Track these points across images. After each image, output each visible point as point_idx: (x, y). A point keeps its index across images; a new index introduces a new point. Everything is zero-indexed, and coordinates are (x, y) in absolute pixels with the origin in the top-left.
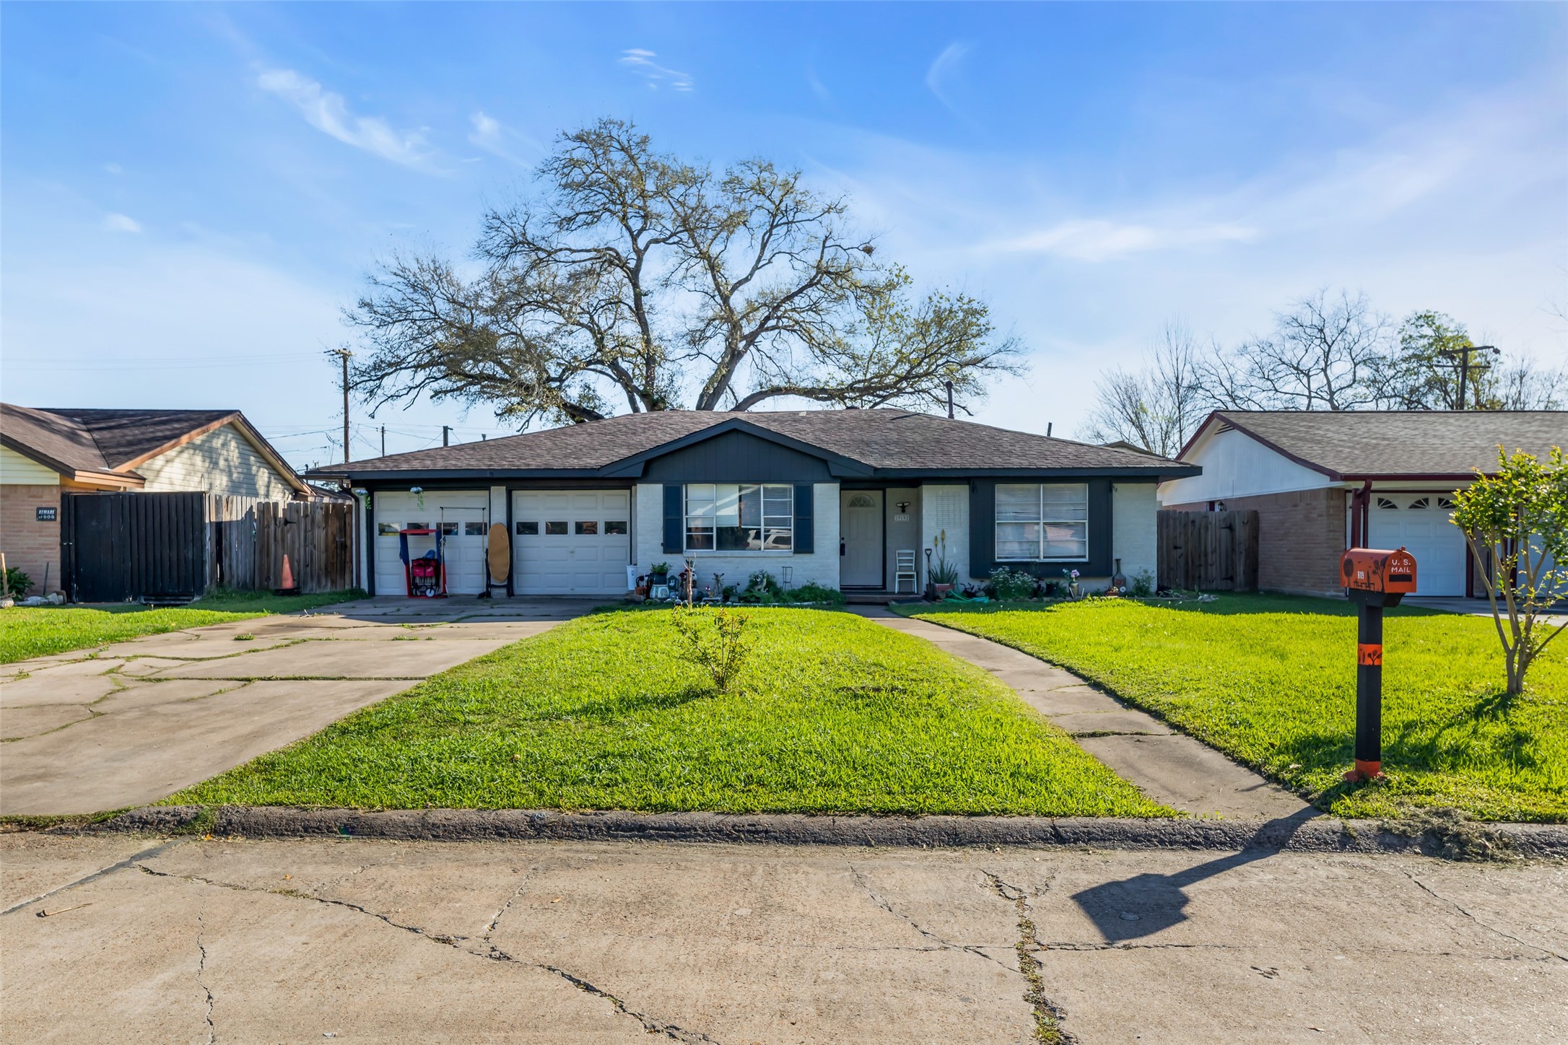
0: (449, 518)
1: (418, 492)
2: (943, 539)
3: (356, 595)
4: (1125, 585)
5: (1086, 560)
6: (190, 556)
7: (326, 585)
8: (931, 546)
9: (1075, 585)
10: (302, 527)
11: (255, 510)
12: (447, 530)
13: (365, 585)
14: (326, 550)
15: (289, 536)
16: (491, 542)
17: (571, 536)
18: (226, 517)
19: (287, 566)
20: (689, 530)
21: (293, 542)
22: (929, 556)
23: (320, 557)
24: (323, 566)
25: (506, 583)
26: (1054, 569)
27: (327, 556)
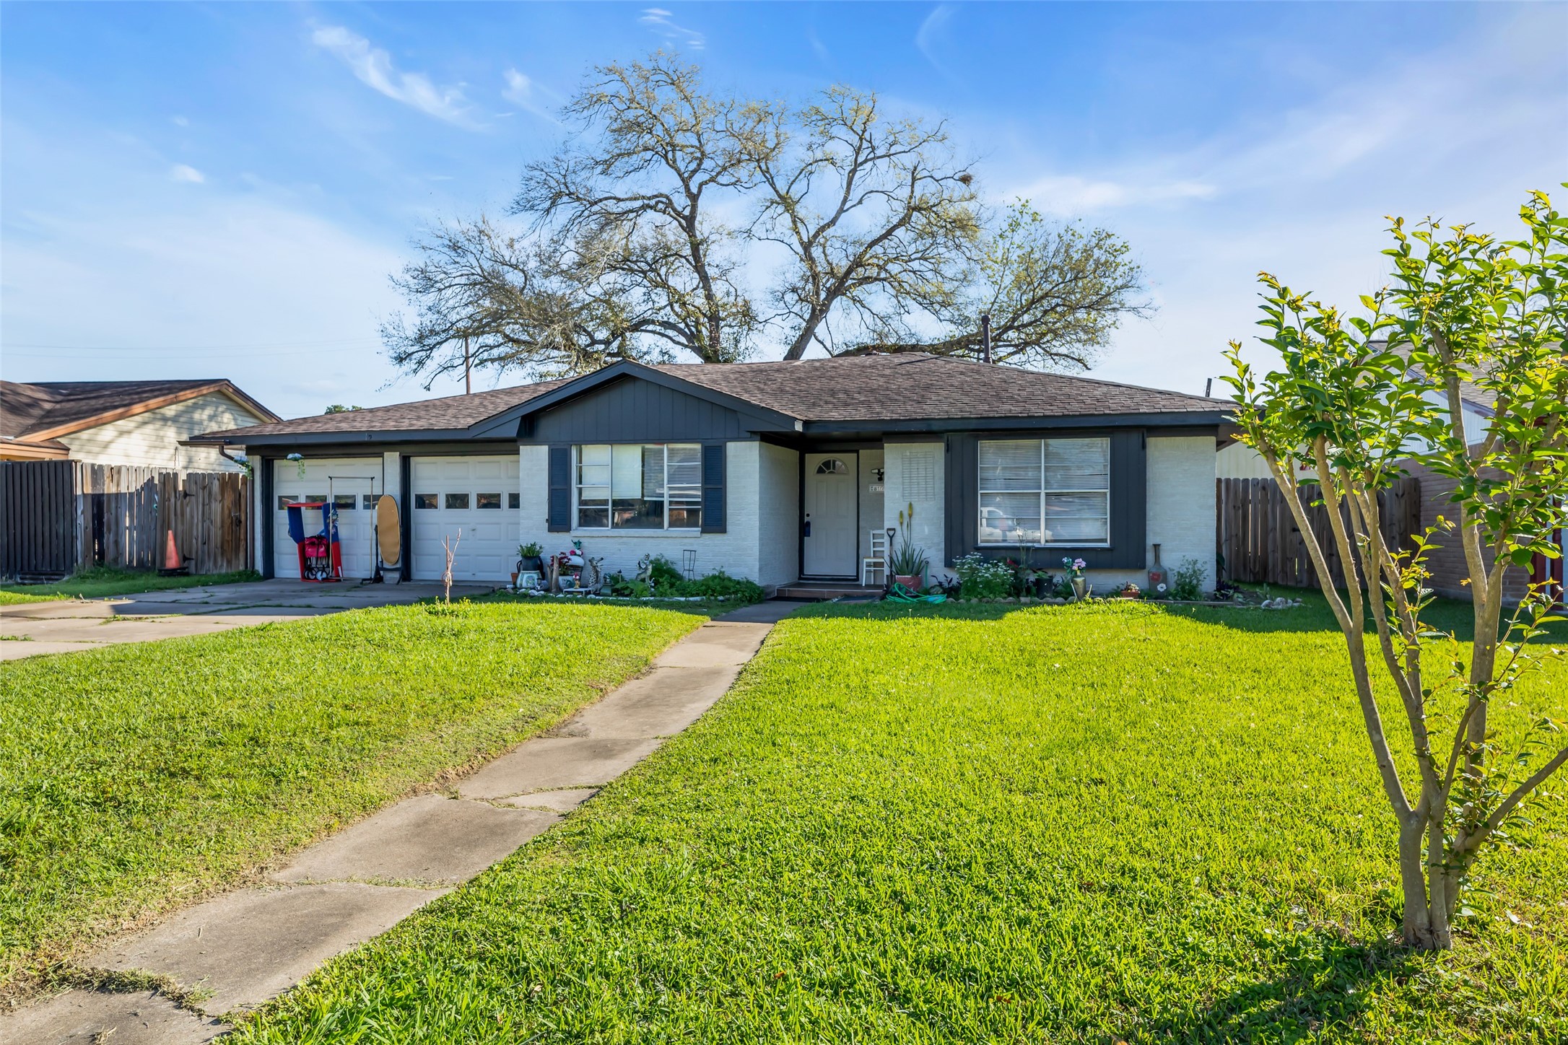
0: (343, 489)
1: (296, 459)
2: (910, 516)
3: (249, 576)
4: (1165, 581)
5: (1107, 545)
6: (62, 531)
7: (222, 565)
8: (896, 525)
9: (1079, 580)
10: (201, 499)
11: (156, 481)
12: (346, 503)
13: (259, 566)
14: (222, 526)
15: (188, 509)
16: (380, 517)
17: (473, 513)
18: (110, 488)
19: (171, 544)
20: (582, 502)
21: (192, 517)
22: (891, 537)
23: (216, 534)
24: (219, 545)
25: (399, 565)
26: (1054, 556)
27: (223, 533)
